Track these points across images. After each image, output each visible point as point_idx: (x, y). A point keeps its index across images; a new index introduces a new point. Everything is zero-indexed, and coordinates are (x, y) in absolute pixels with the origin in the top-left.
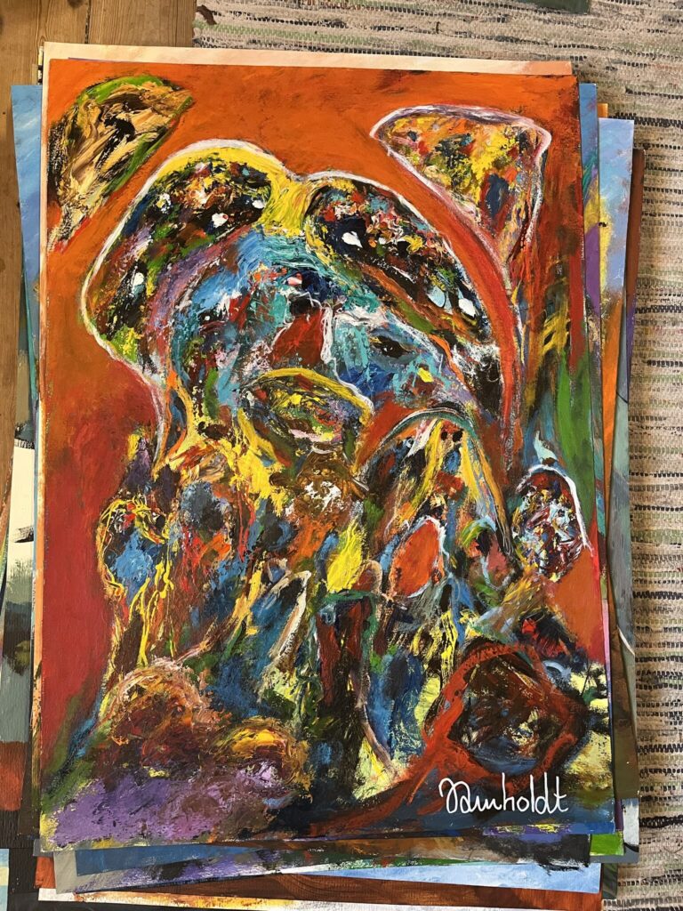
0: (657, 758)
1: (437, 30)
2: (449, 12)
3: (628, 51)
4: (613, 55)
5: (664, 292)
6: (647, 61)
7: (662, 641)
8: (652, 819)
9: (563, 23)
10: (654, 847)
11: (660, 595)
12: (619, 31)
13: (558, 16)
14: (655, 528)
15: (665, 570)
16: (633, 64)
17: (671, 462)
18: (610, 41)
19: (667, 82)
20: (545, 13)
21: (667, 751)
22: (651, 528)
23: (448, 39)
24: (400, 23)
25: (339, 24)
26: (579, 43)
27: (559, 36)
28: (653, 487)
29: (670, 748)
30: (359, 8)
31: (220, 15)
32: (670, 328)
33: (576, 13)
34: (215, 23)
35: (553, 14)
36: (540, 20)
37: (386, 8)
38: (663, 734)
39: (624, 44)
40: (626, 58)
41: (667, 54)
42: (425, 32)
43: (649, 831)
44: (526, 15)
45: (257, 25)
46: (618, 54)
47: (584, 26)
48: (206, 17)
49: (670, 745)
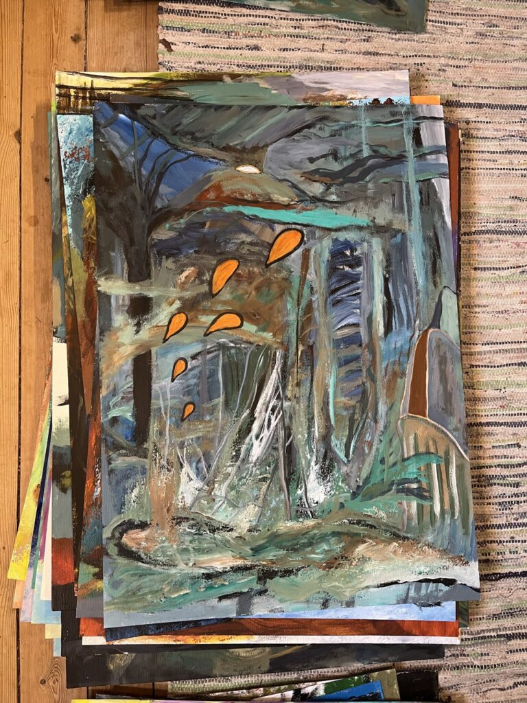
0: (492, 533)
1: (323, 49)
2: (330, 36)
3: (453, 57)
4: (443, 61)
5: (483, 221)
6: (467, 63)
7: (491, 455)
8: (491, 575)
9: (408, 40)
10: (493, 594)
11: (488, 424)
12: (447, 43)
13: (404, 35)
14: (484, 380)
15: (491, 407)
16: (457, 67)
17: (493, 335)
18: (441, 51)
19: (480, 78)
20: (396, 34)
21: (498, 528)
22: (481, 380)
23: (331, 55)
24: (297, 46)
25: (256, 48)
26: (420, 54)
27: (406, 49)
28: (481, 352)
29: (500, 527)
30: (270, 37)
31: (175, 45)
32: (488, 245)
33: (417, 33)
34: (172, 51)
35: (401, 35)
36: (392, 39)
37: (288, 36)
38: (495, 517)
39: (451, 53)
40: (452, 62)
41: (480, 58)
42: (315, 51)
43: (489, 583)
44: (383, 36)
45: (201, 51)
46: (447, 60)
47: (423, 42)
48: (166, 47)
49: (500, 524)
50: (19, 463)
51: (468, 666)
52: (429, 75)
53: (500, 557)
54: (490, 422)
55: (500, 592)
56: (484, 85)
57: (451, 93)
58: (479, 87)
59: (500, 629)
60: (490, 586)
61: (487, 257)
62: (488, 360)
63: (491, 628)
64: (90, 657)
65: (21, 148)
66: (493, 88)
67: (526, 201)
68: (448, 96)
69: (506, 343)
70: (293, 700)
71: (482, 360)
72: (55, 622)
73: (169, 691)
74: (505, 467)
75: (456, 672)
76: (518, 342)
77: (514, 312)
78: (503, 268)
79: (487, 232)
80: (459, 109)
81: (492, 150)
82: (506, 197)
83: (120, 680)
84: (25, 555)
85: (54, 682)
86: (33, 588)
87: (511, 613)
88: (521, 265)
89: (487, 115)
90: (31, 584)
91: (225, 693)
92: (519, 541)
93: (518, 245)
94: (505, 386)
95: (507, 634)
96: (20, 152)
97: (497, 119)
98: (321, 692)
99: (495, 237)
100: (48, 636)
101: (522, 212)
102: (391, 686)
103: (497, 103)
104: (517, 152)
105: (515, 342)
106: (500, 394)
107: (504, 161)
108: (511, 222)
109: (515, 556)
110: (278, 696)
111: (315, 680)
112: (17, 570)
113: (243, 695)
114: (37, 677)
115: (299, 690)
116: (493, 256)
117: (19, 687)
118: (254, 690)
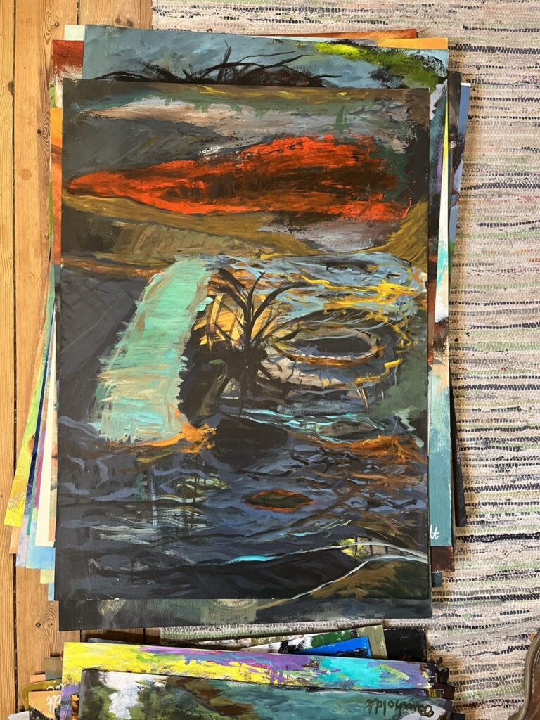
50: (15, 415)
51: (460, 627)
52: (438, 17)
53: (495, 519)
54: (490, 385)
55: (494, 553)
56: (497, 28)
57: (462, 36)
58: (492, 29)
59: (494, 591)
60: (484, 548)
61: (494, 212)
62: (491, 321)
63: (484, 589)
64: (83, 602)
65: (13, 100)
66: (508, 30)
67: (539, 152)
68: (458, 38)
69: (511, 303)
70: (280, 651)
71: (484, 321)
72: (50, 567)
73: (162, 637)
74: (505, 430)
75: (447, 632)
76: (524, 303)
77: (522, 271)
78: (511, 224)
79: (496, 185)
80: (470, 54)
81: (505, 97)
82: (518, 148)
83: (111, 624)
84: (21, 503)
85: (49, 626)
86: (28, 534)
87: (506, 575)
88: (531, 220)
89: (500, 59)
90: (26, 530)
91: (214, 642)
92: (516, 504)
93: (529, 199)
94: (508, 348)
95: (501, 596)
96: (13, 104)
97: (511, 64)
98: (308, 645)
99: (504, 190)
100: (43, 581)
101: (534, 164)
102: (378, 642)
103: (511, 47)
104: (532, 99)
105: (521, 303)
106: (502, 356)
107: (516, 109)
108: (522, 175)
109: (511, 518)
110: (266, 647)
111: (302, 633)
112: (13, 517)
113: (231, 645)
114: (33, 620)
115: (287, 642)
116: (501, 212)
117: (15, 629)
118: (242, 640)
